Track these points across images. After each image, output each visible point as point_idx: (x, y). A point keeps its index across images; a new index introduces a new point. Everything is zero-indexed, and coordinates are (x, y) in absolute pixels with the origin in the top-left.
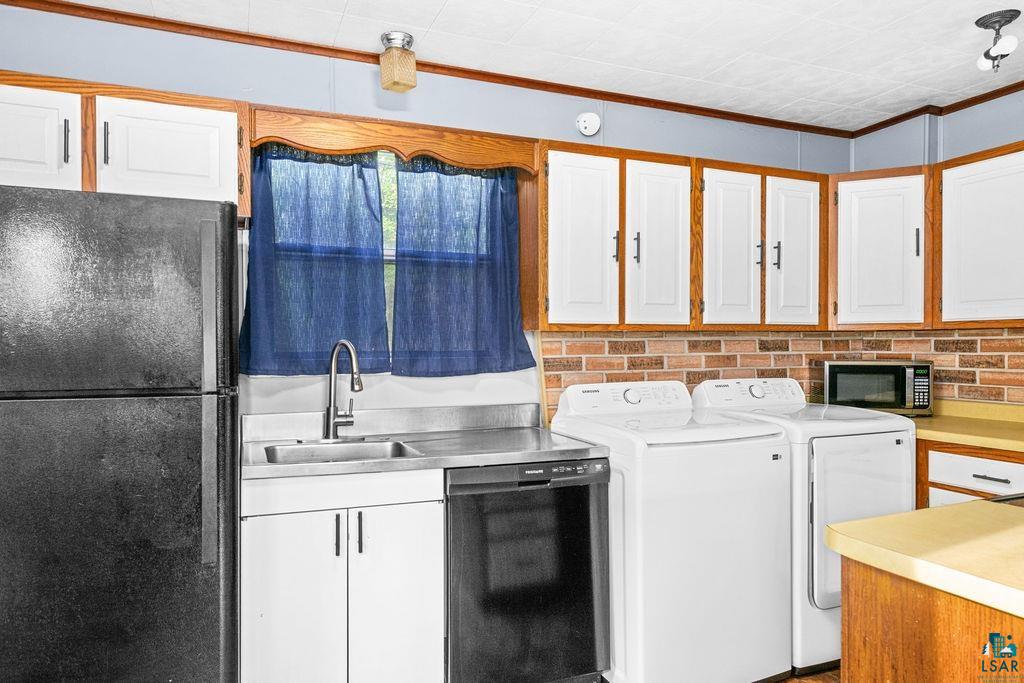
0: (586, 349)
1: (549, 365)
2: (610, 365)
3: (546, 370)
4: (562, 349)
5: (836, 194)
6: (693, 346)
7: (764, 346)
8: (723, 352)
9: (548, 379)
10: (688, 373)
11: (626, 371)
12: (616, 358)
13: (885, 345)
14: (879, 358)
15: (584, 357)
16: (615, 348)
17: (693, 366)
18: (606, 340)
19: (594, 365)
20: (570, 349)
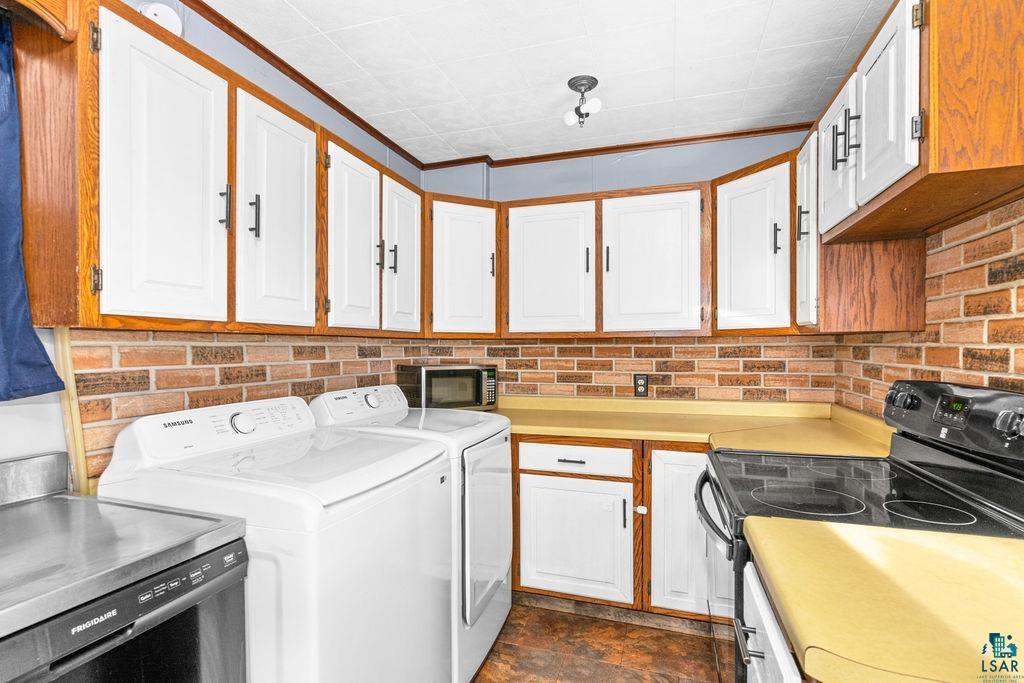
0: (156, 357)
1: (84, 384)
2: (195, 380)
3: (80, 394)
4: (112, 356)
5: (432, 212)
6: (299, 353)
7: (363, 353)
8: (328, 359)
9: (85, 409)
10: (294, 385)
11: (218, 386)
12: (202, 370)
13: (447, 351)
14: (443, 362)
15: (152, 370)
16: (201, 355)
17: (298, 376)
18: (189, 345)
19: (169, 381)
20: (127, 358)
